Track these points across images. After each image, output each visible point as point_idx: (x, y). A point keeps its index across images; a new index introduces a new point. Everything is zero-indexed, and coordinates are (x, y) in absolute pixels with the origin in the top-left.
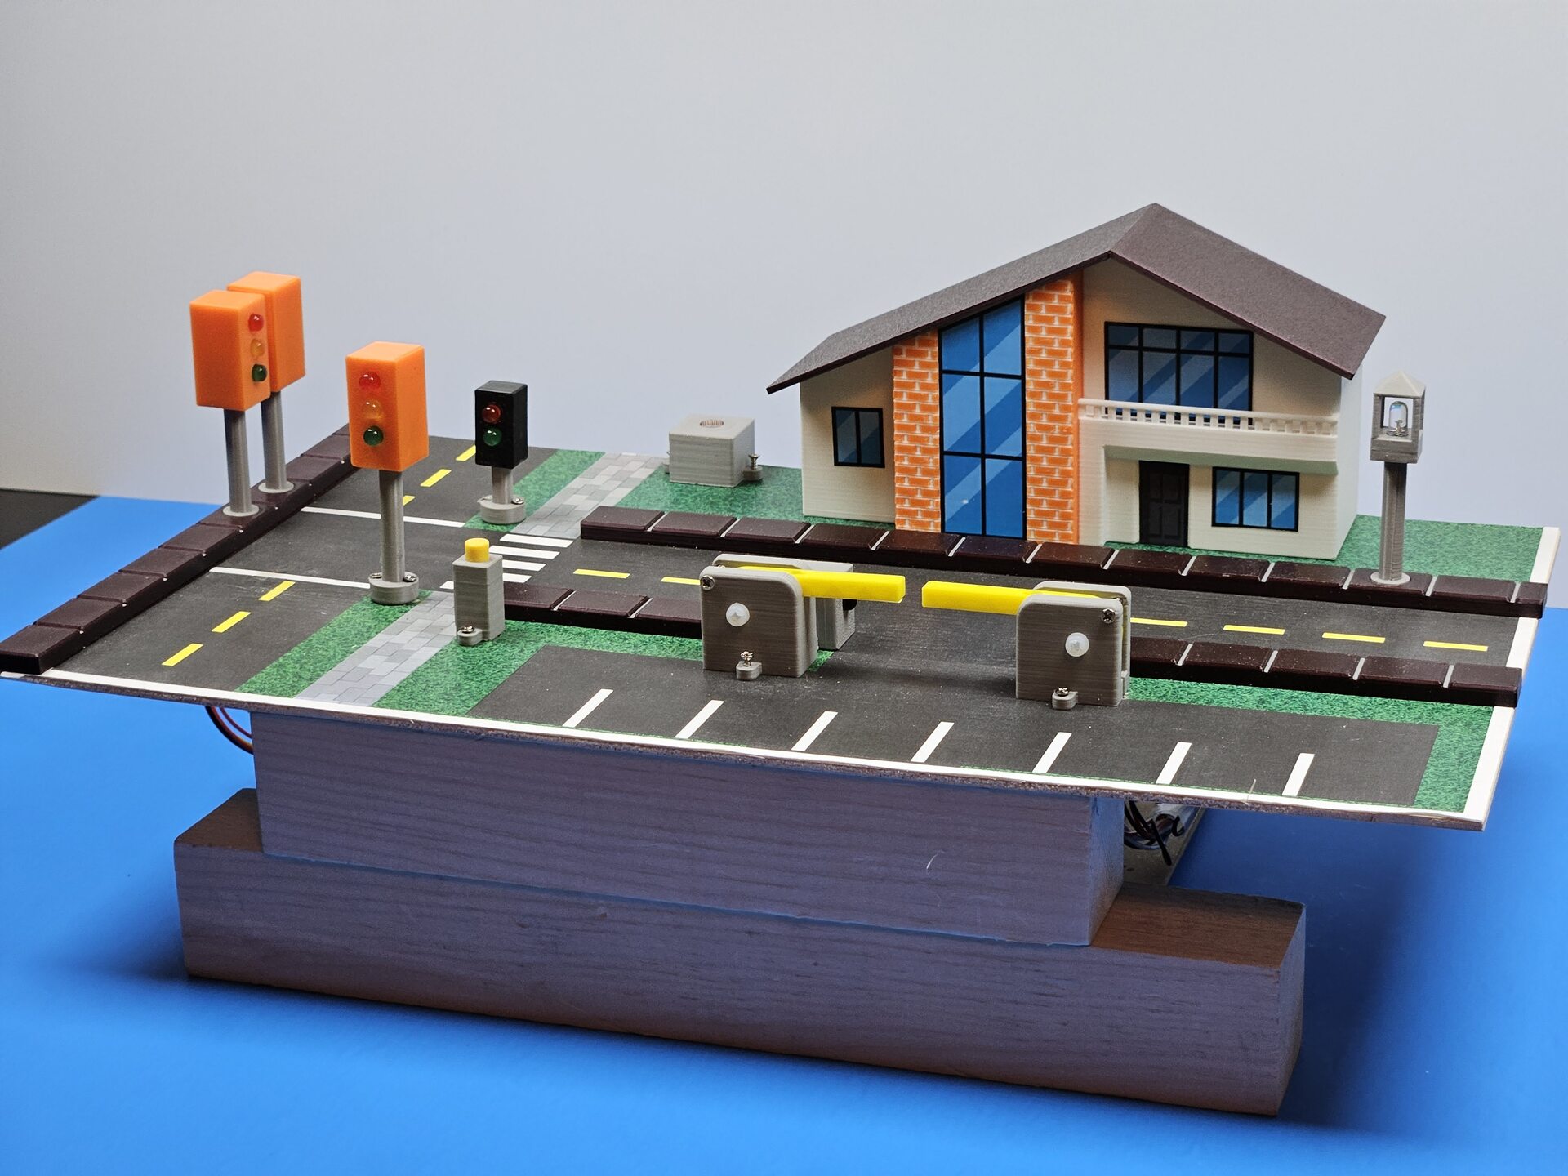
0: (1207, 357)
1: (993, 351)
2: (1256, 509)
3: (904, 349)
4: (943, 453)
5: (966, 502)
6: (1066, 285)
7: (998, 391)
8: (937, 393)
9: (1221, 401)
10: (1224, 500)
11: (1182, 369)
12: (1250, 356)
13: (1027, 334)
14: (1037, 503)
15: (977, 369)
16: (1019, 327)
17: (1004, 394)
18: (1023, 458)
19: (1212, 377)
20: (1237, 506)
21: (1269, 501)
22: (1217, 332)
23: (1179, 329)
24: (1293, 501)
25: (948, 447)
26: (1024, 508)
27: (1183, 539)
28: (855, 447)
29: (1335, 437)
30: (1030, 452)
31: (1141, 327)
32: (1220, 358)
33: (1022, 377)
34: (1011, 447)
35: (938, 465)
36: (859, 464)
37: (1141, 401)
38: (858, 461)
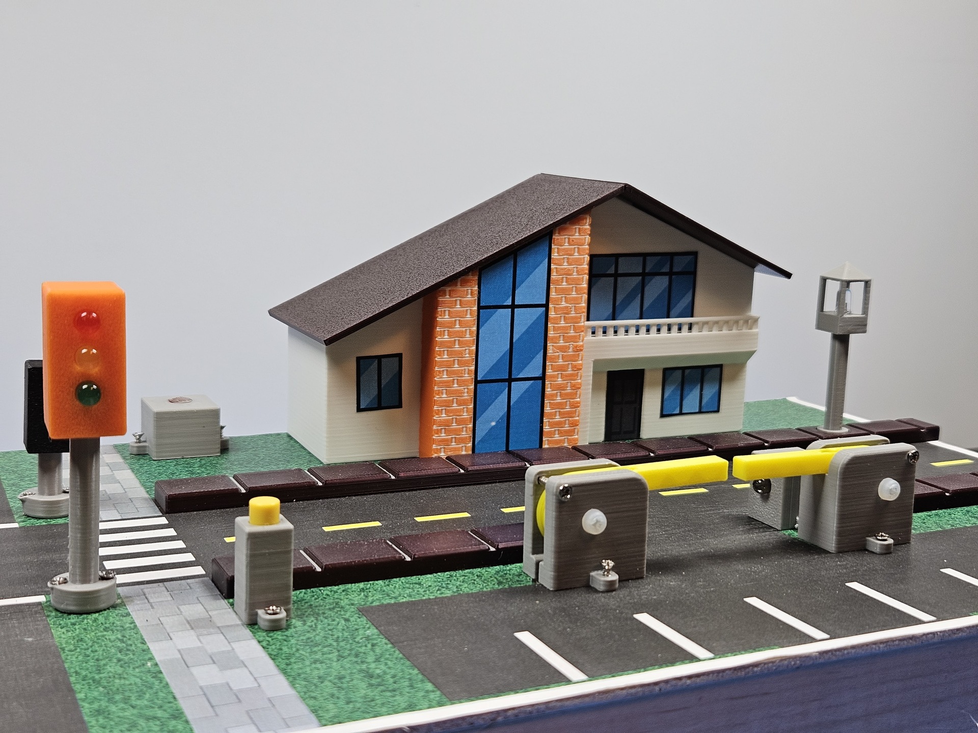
0: (664, 277)
1: (523, 285)
2: (692, 400)
3: (448, 289)
4: (477, 382)
5: (493, 424)
6: (586, 218)
7: (526, 319)
8: (475, 328)
9: (672, 313)
10: (669, 396)
11: (646, 289)
12: (694, 273)
13: (553, 266)
14: (552, 415)
15: (509, 302)
16: (547, 260)
17: (530, 322)
18: (543, 378)
19: (666, 295)
20: (679, 398)
21: (701, 390)
22: (672, 255)
23: (644, 256)
24: (717, 388)
25: (481, 376)
26: (542, 422)
27: (636, 432)
28: (376, 393)
29: (757, 330)
30: (549, 372)
31: (617, 256)
32: (673, 277)
33: (546, 306)
34: (533, 370)
35: (472, 394)
36: (379, 407)
37: (614, 319)
38: (378, 405)
